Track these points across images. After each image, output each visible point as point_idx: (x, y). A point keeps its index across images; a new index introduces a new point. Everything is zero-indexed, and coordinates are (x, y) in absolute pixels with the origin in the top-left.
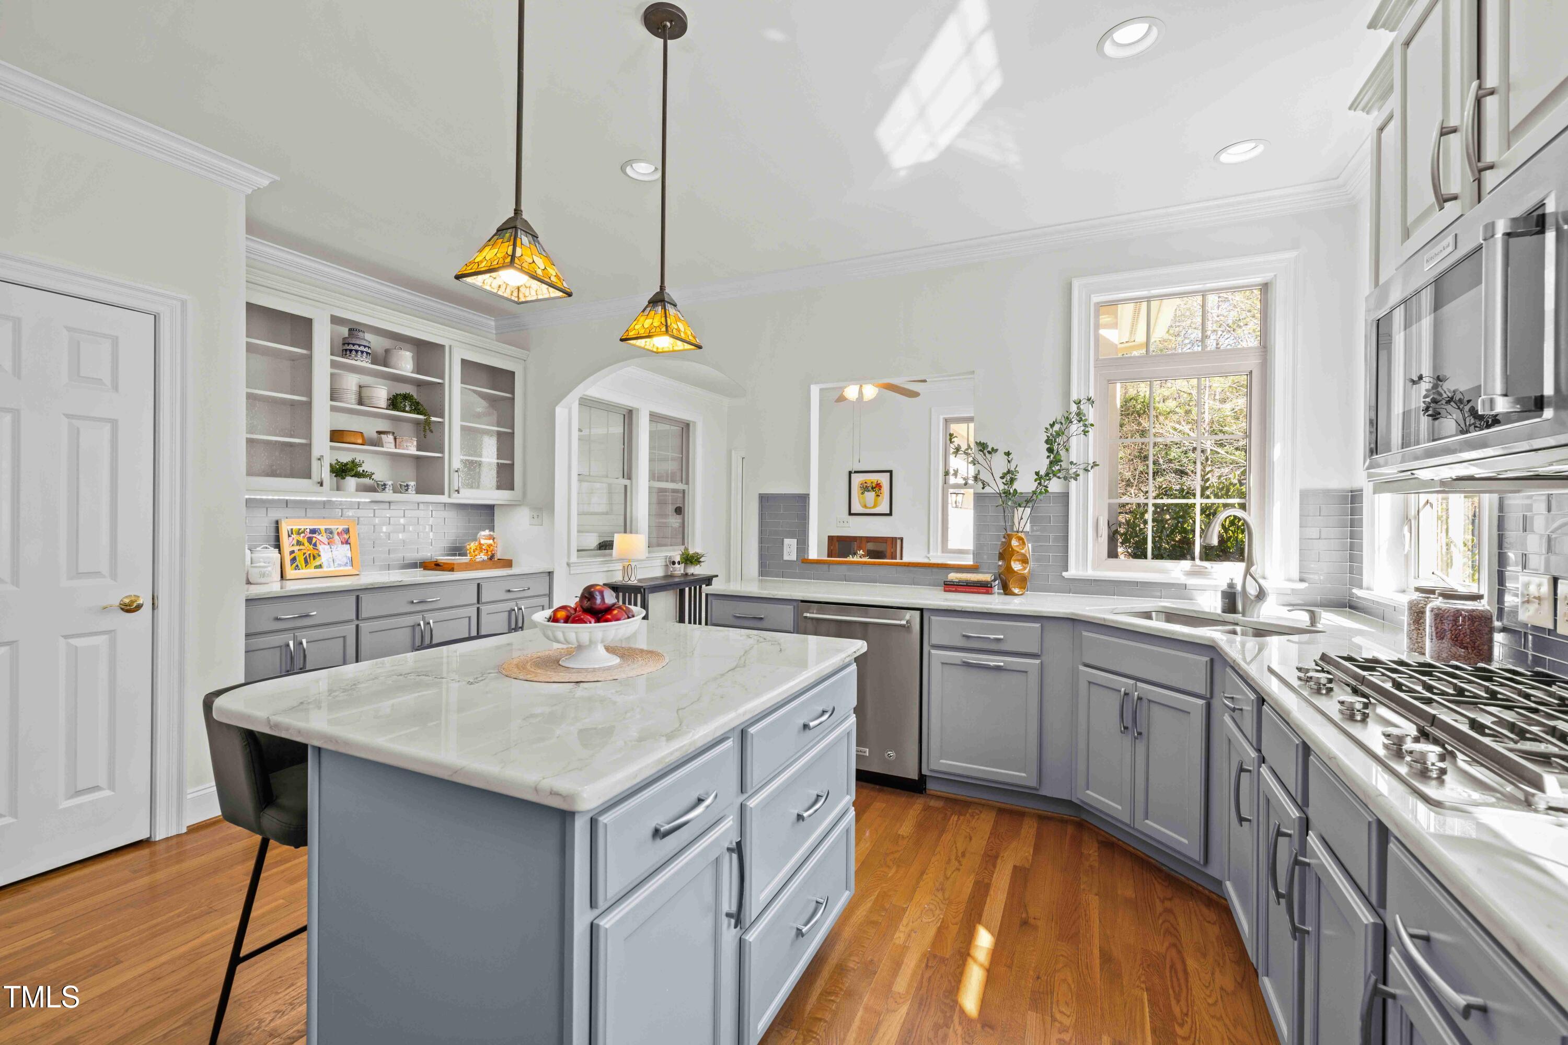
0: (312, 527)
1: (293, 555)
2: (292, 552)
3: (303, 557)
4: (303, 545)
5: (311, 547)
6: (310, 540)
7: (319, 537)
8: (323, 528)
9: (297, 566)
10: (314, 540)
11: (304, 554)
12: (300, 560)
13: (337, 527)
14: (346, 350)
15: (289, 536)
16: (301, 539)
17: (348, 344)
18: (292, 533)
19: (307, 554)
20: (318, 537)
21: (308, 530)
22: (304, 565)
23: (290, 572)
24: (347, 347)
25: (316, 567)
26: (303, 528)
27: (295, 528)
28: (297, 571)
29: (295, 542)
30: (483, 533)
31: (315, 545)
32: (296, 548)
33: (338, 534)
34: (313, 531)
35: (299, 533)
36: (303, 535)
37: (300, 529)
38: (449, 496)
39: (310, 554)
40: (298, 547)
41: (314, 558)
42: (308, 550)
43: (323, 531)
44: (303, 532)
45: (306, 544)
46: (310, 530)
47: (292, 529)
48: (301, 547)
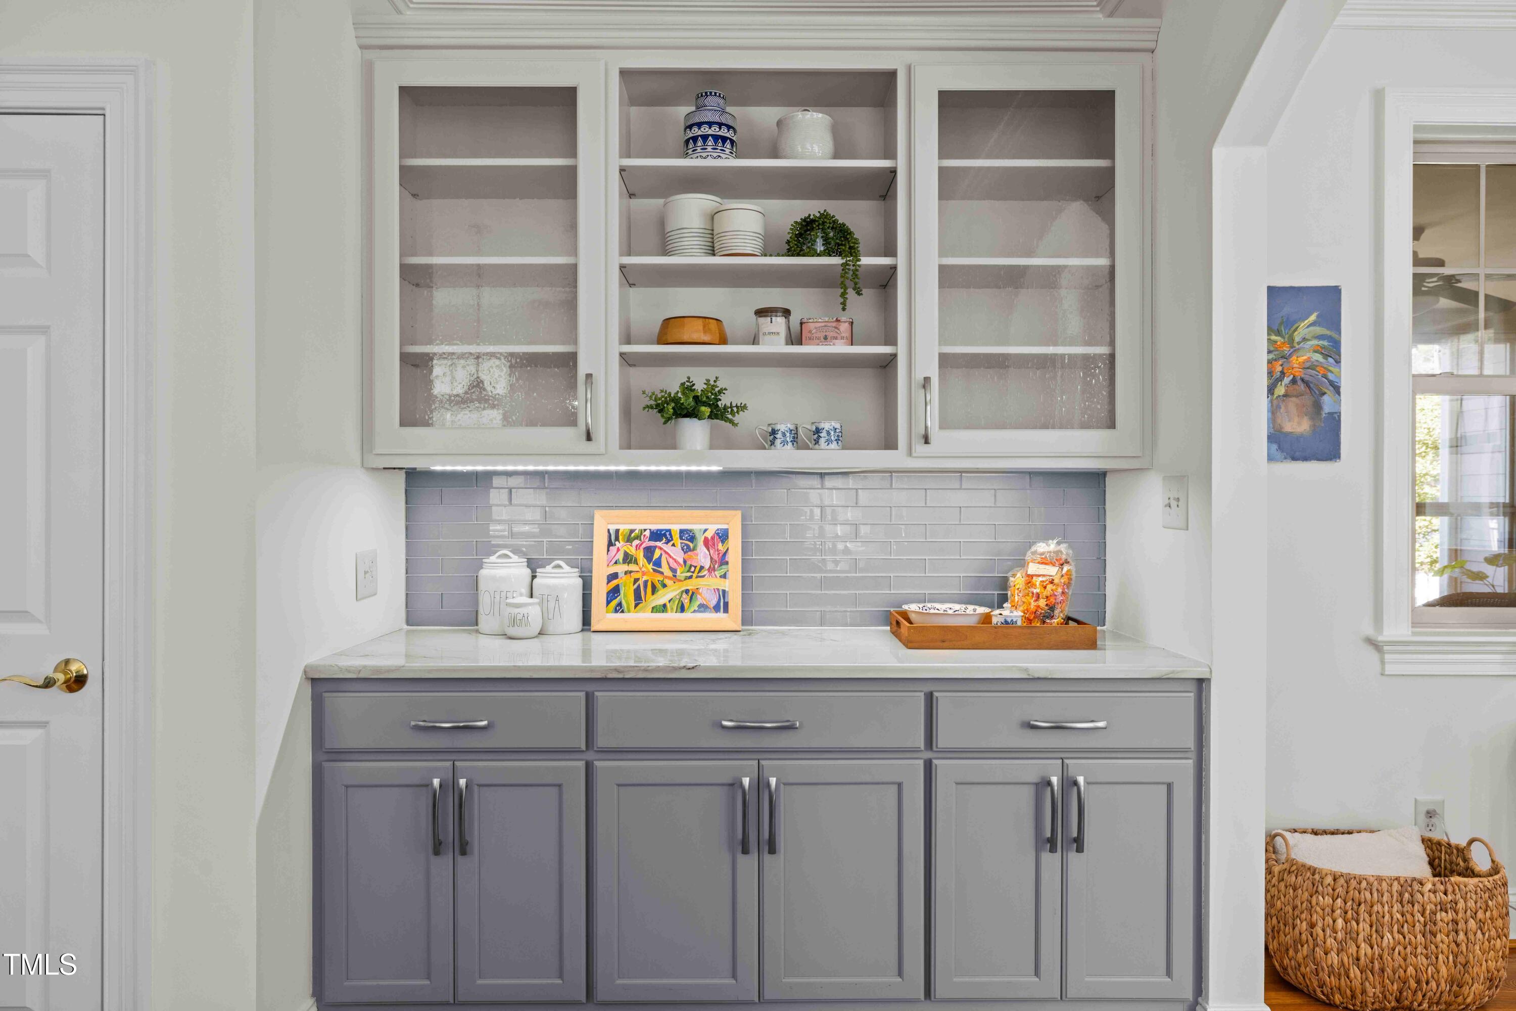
0: (654, 527)
1: (614, 583)
2: (614, 576)
3: (632, 588)
4: (636, 562)
5: (650, 567)
6: (649, 552)
7: (668, 548)
8: (675, 528)
9: (620, 604)
10: (657, 554)
11: (636, 580)
12: (627, 595)
13: (704, 527)
14: (695, 139)
15: (610, 544)
16: (632, 550)
17: (699, 125)
18: (617, 539)
19: (641, 582)
20: (665, 547)
21: (647, 533)
22: (633, 603)
23: (602, 616)
24: (696, 131)
25: (654, 610)
26: (638, 527)
27: (624, 528)
28: (619, 615)
29: (620, 556)
30: (1041, 547)
31: (658, 563)
32: (621, 569)
33: (706, 542)
34: (657, 535)
35: (629, 540)
36: (636, 542)
37: (632, 531)
38: (910, 453)
39: (646, 582)
40: (626, 567)
41: (654, 590)
42: (644, 574)
43: (676, 536)
44: (638, 537)
45: (642, 560)
46: (652, 533)
47: (617, 531)
48: (632, 567)
